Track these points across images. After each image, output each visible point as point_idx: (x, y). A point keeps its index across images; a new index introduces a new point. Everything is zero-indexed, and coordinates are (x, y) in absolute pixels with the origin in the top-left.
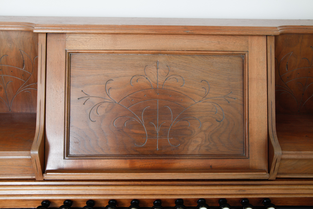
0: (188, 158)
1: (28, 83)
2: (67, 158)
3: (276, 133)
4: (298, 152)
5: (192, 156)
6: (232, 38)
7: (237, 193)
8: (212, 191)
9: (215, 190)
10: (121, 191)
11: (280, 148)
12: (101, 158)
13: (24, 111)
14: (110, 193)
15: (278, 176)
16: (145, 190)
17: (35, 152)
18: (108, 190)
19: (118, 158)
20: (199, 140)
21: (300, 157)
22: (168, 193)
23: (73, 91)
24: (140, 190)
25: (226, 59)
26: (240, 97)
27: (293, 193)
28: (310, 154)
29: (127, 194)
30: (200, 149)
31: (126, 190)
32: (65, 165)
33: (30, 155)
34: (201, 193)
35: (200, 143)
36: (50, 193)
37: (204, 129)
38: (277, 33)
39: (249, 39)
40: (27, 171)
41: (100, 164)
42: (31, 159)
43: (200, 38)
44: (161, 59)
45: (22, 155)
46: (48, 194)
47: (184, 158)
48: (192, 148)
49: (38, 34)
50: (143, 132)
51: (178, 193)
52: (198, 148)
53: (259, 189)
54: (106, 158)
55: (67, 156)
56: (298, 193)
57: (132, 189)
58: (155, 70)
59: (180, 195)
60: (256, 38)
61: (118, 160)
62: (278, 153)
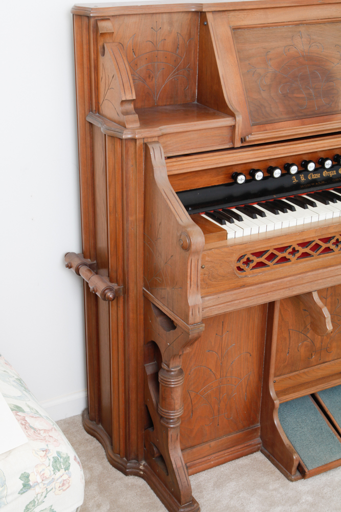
1: (178, 70)
10: (300, 148)
14: (293, 151)
17: (239, 119)
18: (290, 148)
23: (242, 65)
24: (314, 145)
31: (304, 146)
44: (302, 29)
49: (205, 12)
50: (303, 96)
57: (308, 145)
58: (300, 39)
61: (292, 121)
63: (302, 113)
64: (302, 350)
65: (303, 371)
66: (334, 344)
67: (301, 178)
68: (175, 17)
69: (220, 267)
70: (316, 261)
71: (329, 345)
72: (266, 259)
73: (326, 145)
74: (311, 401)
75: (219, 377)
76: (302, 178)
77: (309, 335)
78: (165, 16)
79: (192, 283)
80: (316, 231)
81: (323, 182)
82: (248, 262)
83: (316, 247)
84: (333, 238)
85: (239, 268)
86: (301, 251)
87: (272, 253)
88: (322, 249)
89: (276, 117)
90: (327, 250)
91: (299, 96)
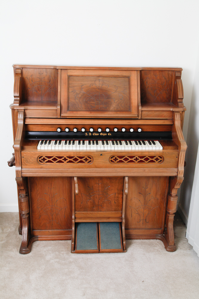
1: (51, 89)
4: (147, 108)
5: (112, 111)
6: (125, 71)
15: (142, 118)
17: (59, 107)
19: (86, 111)
20: (114, 106)
21: (148, 110)
22: (103, 123)
23: (70, 89)
25: (123, 79)
26: (128, 91)
27: (147, 123)
30: (114, 108)
33: (57, 108)
36: (62, 122)
37: (116, 102)
38: (141, 69)
39: (131, 72)
40: (55, 115)
42: (57, 110)
43: (114, 71)
44: (100, 78)
45: (54, 108)
47: (109, 111)
48: (112, 108)
49: (58, 69)
50: (94, 103)
53: (135, 122)
54: (82, 111)
55: (68, 110)
56: (149, 123)
58: (99, 82)
60: (133, 71)
62: (140, 108)
63: (92, 109)
64: (89, 203)
65: (90, 212)
66: (105, 205)
67: (90, 134)
68: (48, 70)
69: (31, 158)
70: (75, 165)
71: (102, 204)
72: (52, 159)
73: (99, 123)
74: (96, 226)
75: (51, 205)
76: (86, 134)
77: (91, 198)
78: (44, 69)
79: (17, 162)
80: (74, 153)
82: (44, 159)
83: (76, 160)
84: (84, 157)
85: (40, 161)
86: (69, 160)
87: (55, 158)
88: (78, 161)
89: (80, 110)
90: (81, 162)
91: (93, 103)
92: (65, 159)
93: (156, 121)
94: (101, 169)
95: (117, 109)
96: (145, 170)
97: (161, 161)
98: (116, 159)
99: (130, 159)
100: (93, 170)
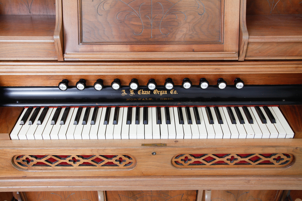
0: (175, 43)
2: (81, 44)
3: (246, 23)
4: (262, 37)
5: (179, 43)
7: (213, 71)
8: (194, 69)
9: (196, 68)
10: (124, 69)
11: (248, 34)
12: (107, 44)
13: (41, 13)
14: (115, 71)
15: (247, 58)
16: (142, 68)
17: (57, 37)
18: (114, 68)
19: (121, 44)
20: (185, 30)
21: (263, 41)
22: (160, 71)
24: (138, 68)
27: (257, 71)
28: (271, 38)
29: (128, 71)
30: (185, 37)
31: (128, 68)
32: (79, 49)
33: (53, 39)
34: (186, 70)
35: (185, 32)
36: (69, 71)
37: (188, 21)
40: (51, 54)
41: (107, 48)
42: (54, 43)
45: (47, 40)
46: (68, 71)
47: (172, 43)
48: (179, 36)
50: (140, 24)
51: (168, 71)
52: (184, 36)
53: (231, 68)
54: (112, 44)
55: (81, 42)
56: (261, 71)
57: (132, 68)
59: (169, 72)
61: (121, 45)
62: (245, 37)
63: (135, 39)
67: (131, 92)
72: (45, 161)
81: (150, 99)
82: (28, 161)
83: (98, 161)
84: (115, 156)
85: (19, 163)
86: (82, 161)
87: (51, 158)
88: (103, 163)
89: (108, 40)
90: (110, 164)
91: (136, 23)
92: (74, 160)
93: (277, 66)
94: (155, 179)
95: (191, 38)
96: (249, 181)
97: (287, 161)
98: (186, 159)
99: (218, 159)
100: (135, 181)
